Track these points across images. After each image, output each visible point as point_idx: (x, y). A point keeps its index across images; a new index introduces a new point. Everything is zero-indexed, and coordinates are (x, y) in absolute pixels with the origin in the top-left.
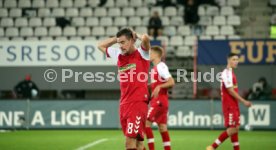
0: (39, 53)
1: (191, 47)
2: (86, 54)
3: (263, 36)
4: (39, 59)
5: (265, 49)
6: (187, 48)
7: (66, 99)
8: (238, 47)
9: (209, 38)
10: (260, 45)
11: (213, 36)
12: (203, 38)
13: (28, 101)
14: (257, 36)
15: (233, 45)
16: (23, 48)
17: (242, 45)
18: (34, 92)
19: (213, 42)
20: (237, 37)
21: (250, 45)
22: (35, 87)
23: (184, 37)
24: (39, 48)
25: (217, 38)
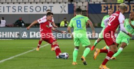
0: (25, 9)
1: (85, 7)
2: (44, 9)
3: (114, 2)
4: (25, 11)
5: (115, 7)
6: (84, 7)
7: (36, 27)
8: (104, 7)
9: (93, 3)
10: (113, 5)
11: (94, 2)
12: (90, 3)
13: (21, 28)
14: (112, 2)
15: (102, 6)
16: (19, 7)
17: (106, 6)
18: (23, 24)
19: (94, 4)
20: (104, 3)
21: (109, 6)
22: (23, 22)
23: (83, 3)
24: (25, 7)
25: (96, 3)
